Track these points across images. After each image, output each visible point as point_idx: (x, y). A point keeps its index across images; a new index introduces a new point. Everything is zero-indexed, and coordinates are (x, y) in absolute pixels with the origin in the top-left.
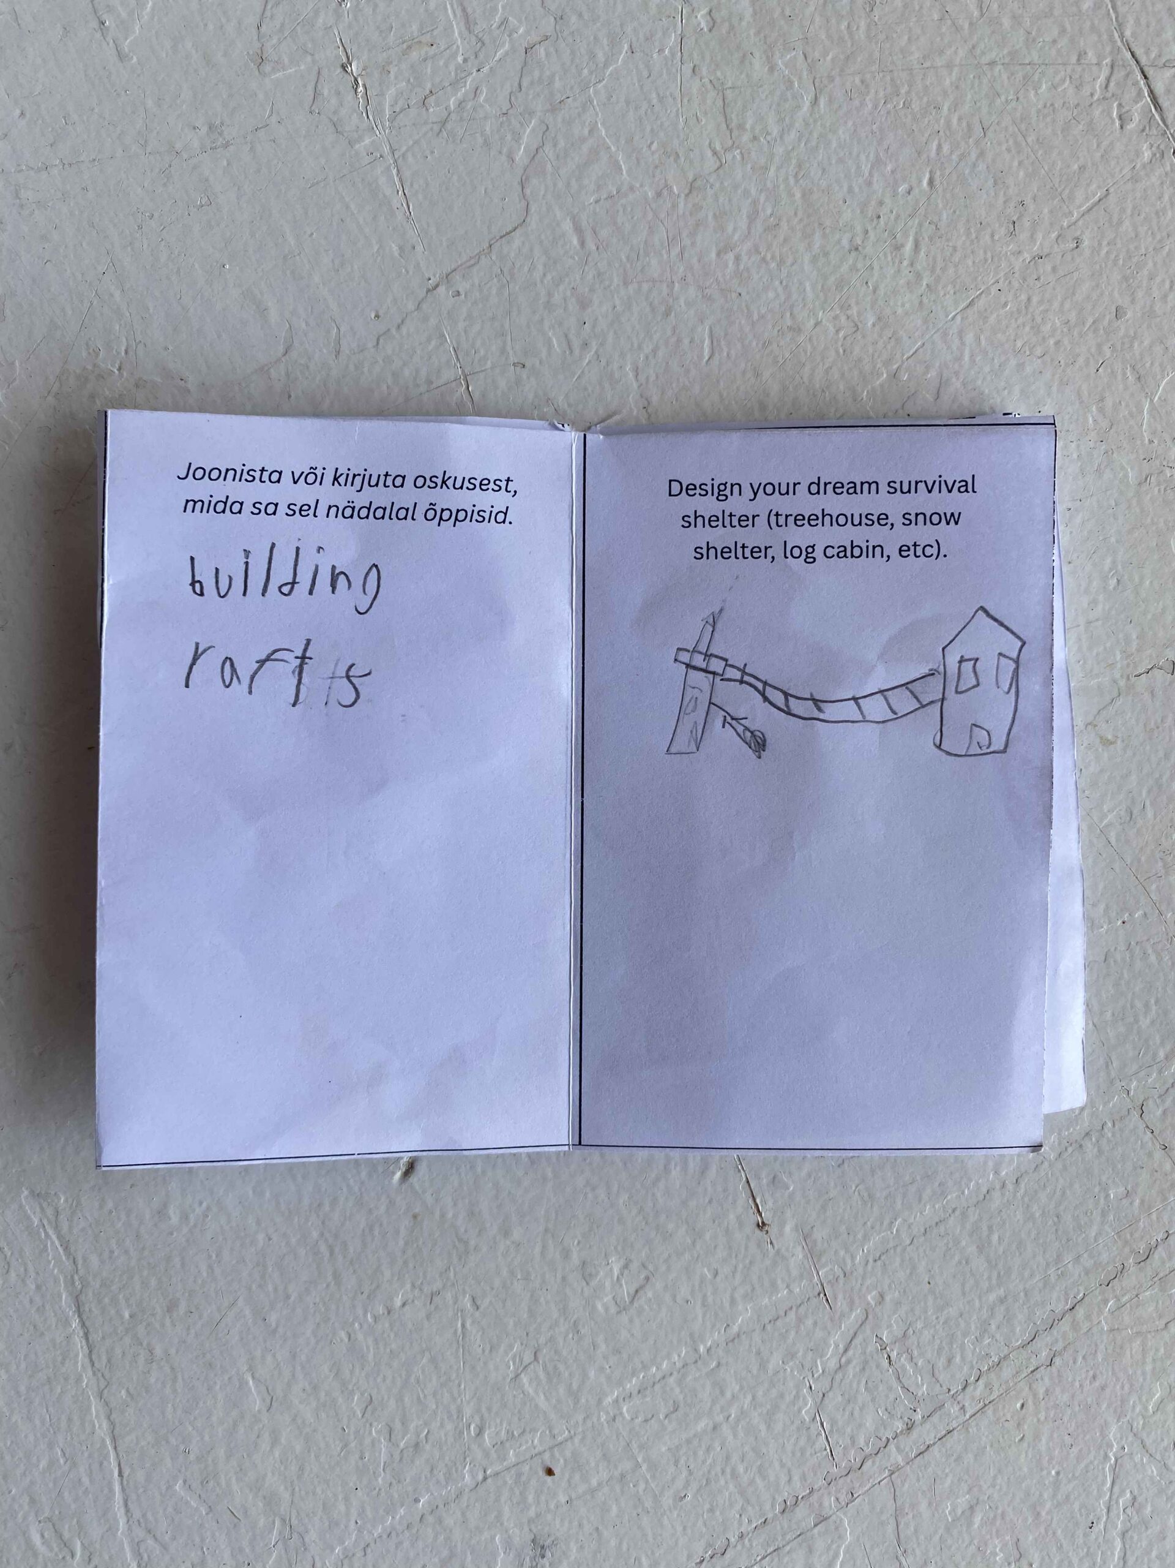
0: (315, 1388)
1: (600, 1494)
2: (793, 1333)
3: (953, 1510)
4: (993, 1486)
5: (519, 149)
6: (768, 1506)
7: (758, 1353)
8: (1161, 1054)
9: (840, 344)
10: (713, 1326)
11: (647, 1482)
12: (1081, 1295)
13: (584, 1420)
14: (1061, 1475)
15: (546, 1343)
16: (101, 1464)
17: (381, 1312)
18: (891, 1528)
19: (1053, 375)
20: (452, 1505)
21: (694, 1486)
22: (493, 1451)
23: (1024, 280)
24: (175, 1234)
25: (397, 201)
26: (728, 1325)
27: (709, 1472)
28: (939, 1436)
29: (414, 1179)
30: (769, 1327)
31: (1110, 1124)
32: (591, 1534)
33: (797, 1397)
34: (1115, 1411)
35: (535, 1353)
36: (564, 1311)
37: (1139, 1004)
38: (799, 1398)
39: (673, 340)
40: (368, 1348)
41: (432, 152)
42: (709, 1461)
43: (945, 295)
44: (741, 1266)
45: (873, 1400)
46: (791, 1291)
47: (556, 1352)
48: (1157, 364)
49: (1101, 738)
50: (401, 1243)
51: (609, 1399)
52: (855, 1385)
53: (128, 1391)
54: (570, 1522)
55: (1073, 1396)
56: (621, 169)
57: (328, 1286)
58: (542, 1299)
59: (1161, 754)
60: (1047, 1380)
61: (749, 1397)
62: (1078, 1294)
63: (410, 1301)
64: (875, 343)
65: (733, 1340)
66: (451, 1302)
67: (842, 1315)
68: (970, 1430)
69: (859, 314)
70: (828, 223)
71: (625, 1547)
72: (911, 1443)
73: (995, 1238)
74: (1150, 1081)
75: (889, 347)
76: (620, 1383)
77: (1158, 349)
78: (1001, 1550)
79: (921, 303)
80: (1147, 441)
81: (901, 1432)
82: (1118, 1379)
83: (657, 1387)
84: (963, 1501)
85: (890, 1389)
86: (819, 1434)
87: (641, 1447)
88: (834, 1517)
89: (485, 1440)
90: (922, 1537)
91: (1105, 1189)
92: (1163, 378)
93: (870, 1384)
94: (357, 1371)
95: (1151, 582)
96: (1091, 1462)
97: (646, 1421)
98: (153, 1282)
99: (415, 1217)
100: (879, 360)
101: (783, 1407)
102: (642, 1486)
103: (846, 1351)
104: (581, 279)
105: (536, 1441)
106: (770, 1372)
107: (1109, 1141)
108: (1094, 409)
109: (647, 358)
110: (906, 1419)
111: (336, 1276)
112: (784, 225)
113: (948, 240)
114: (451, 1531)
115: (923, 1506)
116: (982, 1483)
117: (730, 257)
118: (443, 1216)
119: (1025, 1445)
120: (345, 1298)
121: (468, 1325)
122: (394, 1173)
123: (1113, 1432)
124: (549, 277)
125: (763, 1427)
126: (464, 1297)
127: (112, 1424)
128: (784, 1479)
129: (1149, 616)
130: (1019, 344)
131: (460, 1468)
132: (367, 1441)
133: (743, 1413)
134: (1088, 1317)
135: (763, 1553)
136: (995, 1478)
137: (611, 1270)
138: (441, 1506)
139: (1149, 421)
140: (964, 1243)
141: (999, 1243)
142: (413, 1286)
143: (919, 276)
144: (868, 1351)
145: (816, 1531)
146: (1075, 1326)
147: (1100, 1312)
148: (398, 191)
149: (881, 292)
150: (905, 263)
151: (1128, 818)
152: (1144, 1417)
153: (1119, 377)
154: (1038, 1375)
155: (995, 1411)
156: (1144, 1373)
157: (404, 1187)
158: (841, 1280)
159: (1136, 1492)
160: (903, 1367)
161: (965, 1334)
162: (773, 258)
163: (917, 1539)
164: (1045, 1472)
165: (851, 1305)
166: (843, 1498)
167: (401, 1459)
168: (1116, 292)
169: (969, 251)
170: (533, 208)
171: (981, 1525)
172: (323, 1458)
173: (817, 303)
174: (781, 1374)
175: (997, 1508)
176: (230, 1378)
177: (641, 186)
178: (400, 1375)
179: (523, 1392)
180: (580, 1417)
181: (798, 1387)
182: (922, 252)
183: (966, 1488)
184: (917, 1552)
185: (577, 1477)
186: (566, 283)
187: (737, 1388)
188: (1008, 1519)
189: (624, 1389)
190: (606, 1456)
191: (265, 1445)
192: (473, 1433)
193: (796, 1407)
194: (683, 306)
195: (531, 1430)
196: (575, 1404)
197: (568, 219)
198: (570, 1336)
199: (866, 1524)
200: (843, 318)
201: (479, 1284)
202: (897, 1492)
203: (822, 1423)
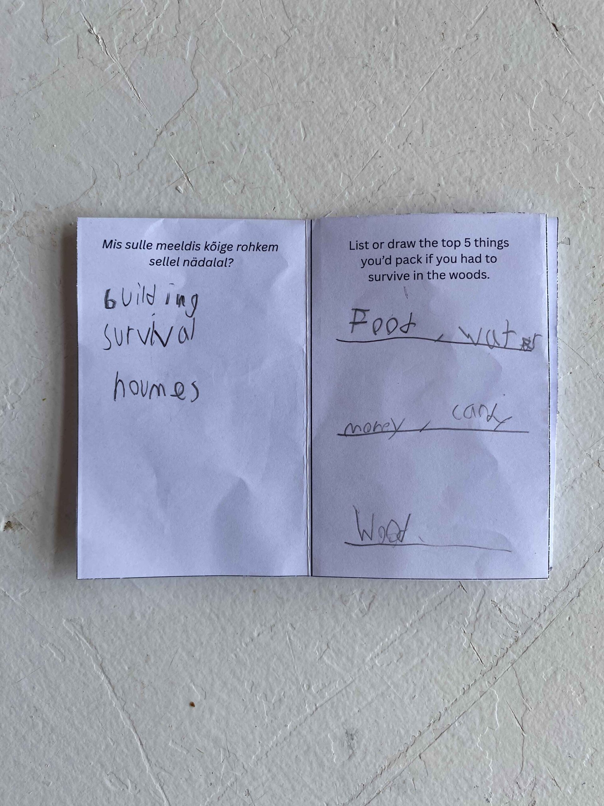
0: (225, 684)
1: (373, 704)
2: (450, 607)
3: (546, 675)
4: (563, 659)
5: (186, 53)
6: (456, 692)
7: (436, 621)
9: (368, 116)
10: (411, 613)
11: (395, 693)
12: (587, 559)
13: (358, 671)
14: (595, 648)
15: (332, 639)
16: (131, 741)
17: (248, 641)
18: (517, 690)
19: (479, 107)
20: (304, 724)
21: (418, 691)
22: (317, 695)
23: (454, 62)
24: (141, 625)
25: (132, 93)
26: (418, 611)
27: (424, 682)
28: (532, 642)
30: (438, 608)
31: (584, 474)
32: (373, 724)
33: (459, 638)
35: (327, 644)
36: (337, 621)
37: (587, 412)
39: (285, 132)
40: (246, 660)
41: (143, 64)
42: (423, 677)
43: (416, 79)
45: (496, 631)
46: (445, 588)
47: (337, 642)
48: (530, 89)
50: (251, 605)
51: (368, 659)
53: (136, 704)
54: (362, 720)
55: (593, 609)
56: (239, 52)
57: (220, 634)
58: (325, 618)
59: (572, 285)
60: (578, 604)
61: (436, 643)
62: (585, 559)
63: (261, 632)
64: (386, 111)
65: (422, 618)
67: (473, 594)
68: (546, 635)
69: (375, 99)
70: (349, 55)
71: (391, 727)
72: (518, 648)
74: (599, 448)
75: (393, 112)
76: (372, 650)
77: (529, 82)
78: (573, 689)
79: (404, 85)
80: (533, 130)
81: (513, 643)
83: (390, 648)
84: (550, 670)
85: (503, 624)
86: (473, 653)
87: (389, 678)
88: (489, 691)
89: (312, 691)
90: (534, 691)
91: (588, 505)
92: (535, 96)
93: (493, 624)
94: (243, 672)
95: (549, 201)
97: (388, 665)
98: (135, 650)
99: (254, 591)
100: (390, 120)
101: (453, 644)
102: (393, 696)
103: (478, 611)
104: (232, 112)
105: (337, 686)
106: (443, 629)
107: (586, 482)
108: (503, 119)
109: (274, 144)
110: (514, 637)
111: (223, 629)
112: (327, 61)
113: (411, 50)
114: (306, 736)
115: (531, 675)
116: (557, 660)
117: (304, 84)
118: (268, 588)
119: (575, 637)
120: (229, 638)
121: (292, 638)
124: (216, 115)
125: (445, 656)
126: (287, 625)
127: (132, 722)
128: (461, 678)
130: (458, 95)
131: (303, 706)
132: (256, 703)
133: (434, 651)
134: (593, 569)
135: (458, 715)
136: (563, 655)
137: (355, 596)
138: (298, 726)
139: (532, 119)
142: (261, 625)
143: (400, 72)
144: (489, 609)
145: (482, 699)
146: (587, 575)
147: (598, 565)
148: (131, 88)
149: (384, 84)
150: (392, 67)
151: (562, 321)
153: (512, 101)
154: (574, 602)
155: (556, 624)
160: (508, 613)
161: (534, 590)
162: (326, 80)
163: (532, 693)
164: (587, 648)
165: (476, 589)
166: (492, 681)
167: (274, 709)
168: (502, 57)
169: (423, 53)
170: (200, 82)
171: (561, 680)
172: (236, 715)
173: (352, 98)
174: (449, 629)
175: (567, 670)
176: (183, 687)
177: (252, 58)
178: (265, 669)
179: (326, 664)
180: (356, 670)
181: (459, 633)
182: (400, 59)
183: (550, 664)
184: (533, 699)
185: (361, 698)
186: (225, 116)
187: (429, 640)
188: (574, 674)
189: (374, 652)
190: (373, 686)
191: (207, 716)
192: (306, 689)
193: (460, 643)
194: (286, 114)
195: (334, 681)
196: (352, 664)
197: (219, 83)
198: (343, 632)
199: (505, 691)
200: (367, 103)
201: (293, 617)
202: (517, 672)
203: (474, 648)
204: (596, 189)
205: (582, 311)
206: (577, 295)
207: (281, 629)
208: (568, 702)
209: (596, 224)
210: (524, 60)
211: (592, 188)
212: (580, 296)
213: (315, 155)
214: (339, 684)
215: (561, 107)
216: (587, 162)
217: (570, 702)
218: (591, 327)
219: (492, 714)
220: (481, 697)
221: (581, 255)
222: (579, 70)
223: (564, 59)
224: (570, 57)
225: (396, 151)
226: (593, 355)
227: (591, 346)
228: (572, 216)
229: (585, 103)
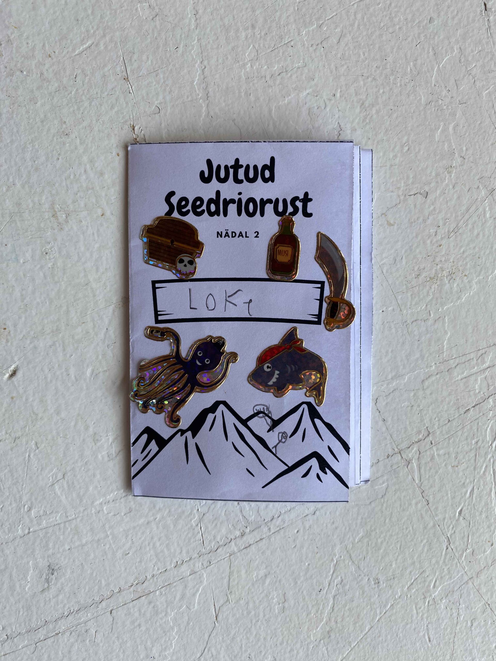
1: (86, 547)
3: (257, 576)
4: (278, 566)
6: (168, 563)
8: (390, 377)
9: (296, 5)
11: (110, 544)
13: (84, 510)
14: (310, 566)
15: (70, 470)
18: (226, 581)
19: (395, 43)
20: (10, 544)
21: (133, 550)
22: (35, 519)
27: (142, 543)
28: (256, 541)
29: (14, 379)
32: (78, 566)
33: (191, 514)
34: (340, 539)
35: (64, 475)
36: (82, 456)
37: (383, 351)
38: (191, 515)
42: (143, 538)
45: (227, 520)
47: (74, 476)
48: (444, 49)
49: (388, 221)
50: (3, 410)
51: (98, 502)
52: (219, 512)
54: (69, 559)
55: (322, 530)
58: (71, 449)
59: (414, 234)
60: (311, 522)
63: (3, 440)
64: (313, 8)
66: (25, 443)
68: (271, 540)
71: (94, 575)
72: (241, 543)
74: (382, 388)
75: (320, 12)
76: (104, 495)
77: (446, 42)
78: (276, 597)
80: (433, 85)
81: (239, 536)
82: (344, 525)
83: (123, 500)
84: (262, 573)
85: (237, 515)
86: (199, 532)
87: (111, 527)
88: (199, 573)
89: (31, 514)
90: (240, 587)
92: (446, 56)
93: (227, 512)
95: (423, 153)
96: (325, 561)
97: (115, 515)
99: (12, 398)
100: (314, 17)
101: (183, 517)
102: (108, 546)
105: (58, 518)
108: (412, 63)
110: (242, 531)
114: (7, 556)
116: (273, 564)
118: (27, 400)
119: (296, 550)
121: (32, 456)
122: (5, 375)
123: (337, 550)
125: (172, 526)
126: (32, 442)
128: (178, 551)
129: (420, 168)
130: (382, 25)
131: (17, 526)
133: (163, 517)
135: (163, 585)
136: (279, 563)
137: (108, 439)
138: (4, 543)
139: (436, 74)
142: (7, 433)
145: (190, 577)
151: (394, 262)
152: (353, 544)
153: (426, 52)
154: (307, 518)
155: (284, 532)
156: (356, 524)
157: (9, 382)
159: (343, 578)
163: (238, 587)
164: (303, 564)
166: (205, 564)
168: (431, 10)
171: (269, 584)
175: (278, 577)
179: (55, 493)
180: (82, 509)
181: (192, 509)
183: (265, 566)
184: (237, 593)
185: (76, 537)
187: (162, 506)
188: (282, 583)
189: (106, 498)
190: (92, 530)
192: (26, 510)
193: (190, 518)
195: (56, 512)
196: (80, 502)
198: (83, 468)
199: (215, 577)
201: (40, 436)
202: (232, 564)
203: (201, 528)
204: (466, 160)
205: (415, 261)
206: (416, 245)
208: (267, 607)
209: (455, 190)
210: (450, 21)
211: (463, 158)
212: (417, 247)
213: (234, 17)
214: (60, 518)
215: (464, 76)
216: (467, 134)
217: (269, 608)
218: (416, 278)
219: (194, 595)
220: (190, 575)
221: (432, 211)
222: (491, 52)
223: (482, 37)
224: (488, 38)
225: (308, 48)
226: (409, 304)
227: (409, 294)
228: (437, 175)
229: (485, 83)
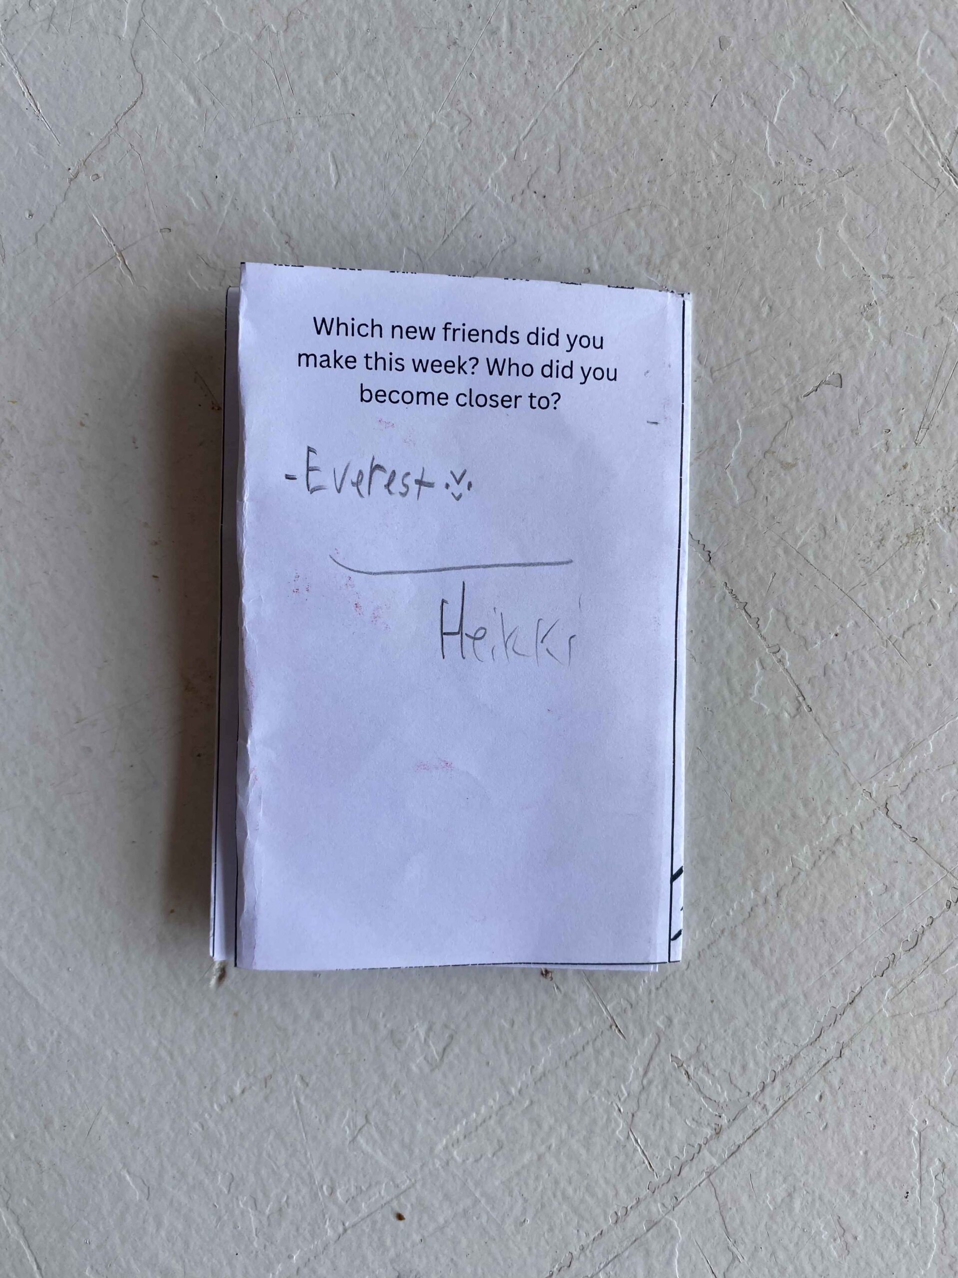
0: (183, 1174)
1: (448, 1229)
2: (594, 1065)
3: (773, 1199)
4: (807, 1173)
5: (124, 26)
6: (602, 1219)
7: (566, 1087)
8: (896, 753)
9: (456, 139)
10: (520, 1069)
11: (488, 1213)
12: (858, 989)
13: (422, 1167)
14: (869, 1154)
15: (374, 1107)
16: (21, 1261)
17: (225, 1101)
18: (718, 1221)
19: (669, 120)
20: (322, 1256)
21: (531, 1212)
22: (347, 1206)
23: (623, 33)
24: (37, 1062)
25: (25, 102)
26: (533, 1067)
27: (542, 1197)
28: (747, 1135)
29: (227, 982)
30: (571, 1063)
31: (858, 828)
32: (448, 1265)
33: (609, 1120)
34: (910, 1089)
35: (366, 1117)
36: (384, 1077)
37: (866, 710)
38: (611, 1121)
39: (300, 173)
40: (221, 1134)
41: (46, 49)
42: (540, 1189)
43: (548, 67)
44: (534, 1013)
45: (680, 1113)
46: (584, 1028)
47: (384, 1113)
48: (770, 84)
49: (781, 463)
50: (229, 1039)
51: (440, 1147)
52: (660, 1102)
53: (28, 1199)
54: (427, 1257)
55: (867, 1082)
56: (219, 21)
57: (175, 1085)
58: (362, 1069)
59: (844, 466)
60: (840, 1071)
61: (565, 1127)
62: (855, 987)
63: (248, 1087)
64: (490, 131)
65: (540, 1079)
67: (636, 1042)
68: (776, 1126)
69: (469, 106)
70: (422, 24)
71: (480, 1271)
72: (721, 1146)
73: (766, 951)
74: (889, 780)
75: (504, 131)
76: (446, 1132)
77: (769, 70)
78: (825, 1228)
79: (526, 80)
80: (774, 164)
81: (711, 1136)
82: (908, 1060)
83: (480, 1131)
84: (780, 1192)
85: (694, 1100)
86: (635, 1150)
87: (477, 1184)
88: (663, 1221)
89: (337, 1199)
90: (749, 1228)
91: (864, 888)
92: (779, 97)
93: (674, 1099)
94: (215, 1155)
95: (803, 302)
96: (896, 1139)
97: (476, 1161)
98: (27, 1105)
99: (236, 1014)
100: (497, 146)
101: (598, 1131)
102: (484, 1219)
103: (646, 1073)
104: (205, 136)
105: (382, 1192)
106: (580, 1102)
107: (860, 843)
108: (715, 144)
109: (279, 195)
110: (713, 1125)
111: (180, 1077)
112: (382, 36)
113: (541, 12)
115: (744, 1199)
116: (795, 1171)
117: (337, 80)
118: (259, 1010)
119: (829, 1132)
120: (192, 1094)
121: (302, 1101)
122: (209, 980)
123: (912, 1109)
124: (175, 141)
125: (583, 1152)
126: (294, 1077)
127: (23, 1229)
128: (611, 1194)
129: (808, 335)
130: (629, 98)
131: (321, 1225)
132: (237, 1212)
133: (562, 1142)
134: (869, 1007)
135: (605, 1261)
136: (806, 1166)
137: (418, 1034)
138: (312, 1259)
139: (772, 144)
140: (737, 960)
141: (772, 954)
142: (248, 1075)
143: (519, 55)
144: (666, 1070)
145: (649, 1235)
146: (857, 1018)
147: (879, 1001)
148: (24, 93)
149: (486, 79)
150: (504, 45)
151: (822, 535)
152: (939, 1090)
153: (735, 108)
154: (830, 1067)
155: (796, 1106)
156: (932, 1051)
157: (221, 989)
158: (629, 1012)
159: (944, 1160)
160: (702, 1080)
161: (754, 1042)
162: (377, 71)
163: (744, 1229)
164: (853, 1154)
165: (643, 1033)
166: (669, 1203)
167: (269, 1225)
168: (716, 23)
169: (563, 17)
170: (148, 78)
171: (802, 1209)
172: (203, 1232)
173: (428, 105)
174: (590, 1103)
175: (813, 1192)
176: (110, 1176)
177: (241, 33)
178: (254, 1154)
179: (363, 1152)
180: (417, 1166)
181: (608, 1111)
182: (518, 31)
183: (781, 1178)
184: (746, 1240)
185: (425, 1218)
186: (192, 143)
187: (552, 1121)
188: (826, 1200)
189: (451, 1136)
190: (447, 1196)
191: (151, 1228)
192: (326, 1193)
193: (610, 1130)
194: (302, 138)
195: (377, 1183)
196: (411, 1155)
197: (182, 82)
198: (393, 1097)
199: (694, 1222)
200: (455, 114)
201: (304, 1064)
202: (718, 1189)
203: (636, 1141)
204: (897, 279)
205: (864, 516)
206: (854, 484)
207: (283, 1083)
208: (814, 1251)
209: (895, 347)
210: (760, 28)
211: (888, 276)
212: (859, 487)
213: (355, 215)
214: (387, 1190)
215: (831, 117)
216: (880, 227)
217: (817, 1252)
218: (878, 547)
219: (669, 1263)
220: (648, 1231)
221: (862, 407)
222: (868, 45)
223: (839, 24)
224: (852, 21)
225: (507, 206)
226: (883, 602)
227: (877, 584)
228: (847, 332)
229: (878, 112)
